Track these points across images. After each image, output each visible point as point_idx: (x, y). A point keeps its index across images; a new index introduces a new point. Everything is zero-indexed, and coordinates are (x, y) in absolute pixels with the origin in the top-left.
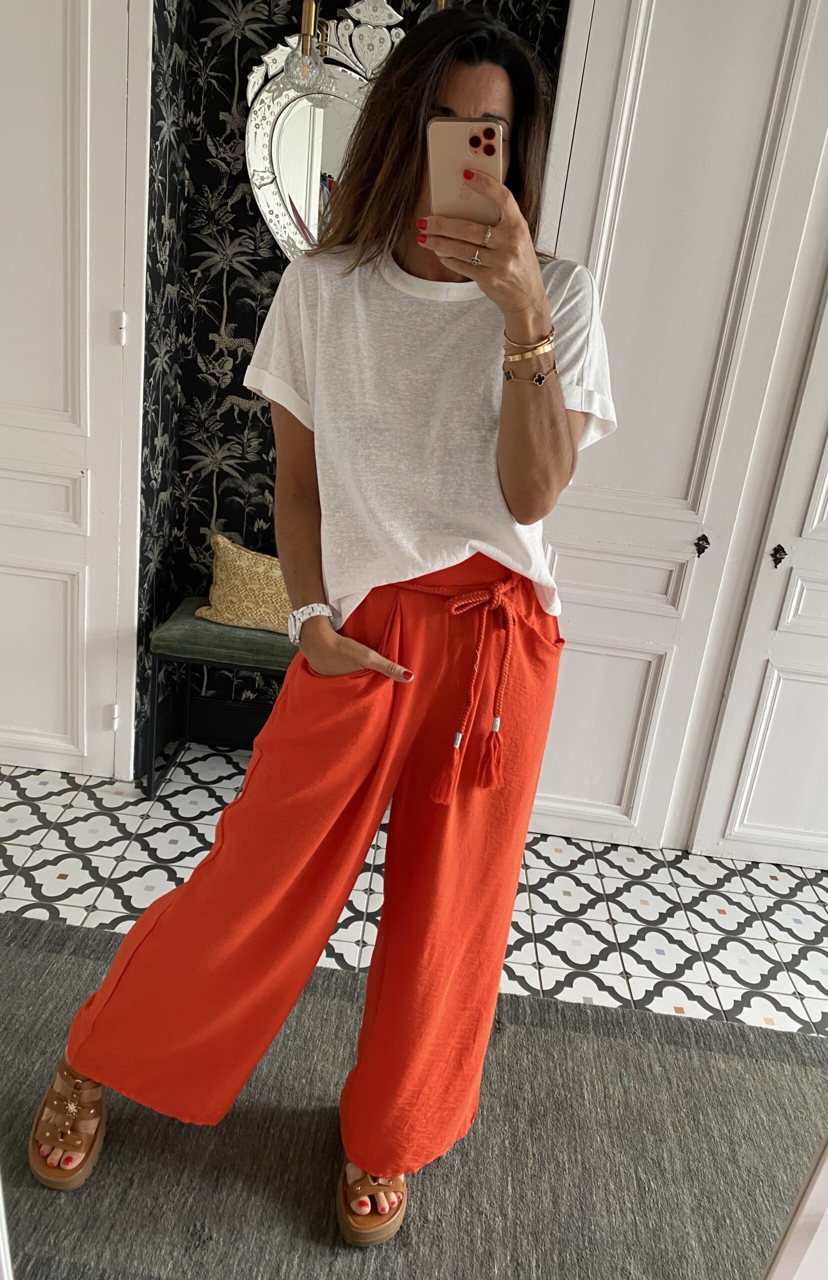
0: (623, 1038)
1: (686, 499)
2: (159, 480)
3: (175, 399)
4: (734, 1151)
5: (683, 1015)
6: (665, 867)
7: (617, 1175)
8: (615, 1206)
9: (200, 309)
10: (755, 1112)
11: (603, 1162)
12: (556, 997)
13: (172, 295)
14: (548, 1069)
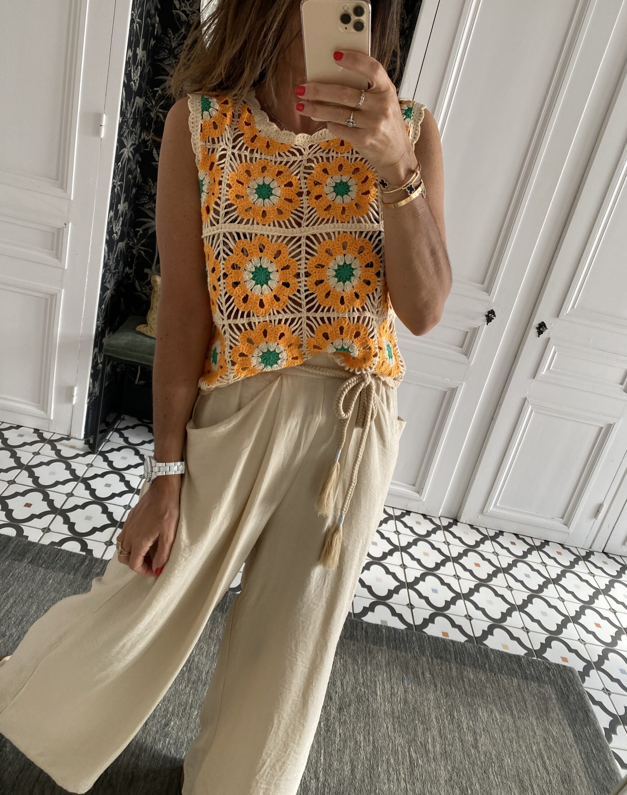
0: (406, 652)
1: (483, 283)
2: (119, 234)
3: (135, 178)
4: (476, 739)
5: (447, 638)
6: (441, 530)
7: (396, 752)
8: (394, 776)
9: (158, 117)
10: (492, 712)
11: (387, 743)
12: (362, 618)
13: (139, 103)
14: (354, 671)
